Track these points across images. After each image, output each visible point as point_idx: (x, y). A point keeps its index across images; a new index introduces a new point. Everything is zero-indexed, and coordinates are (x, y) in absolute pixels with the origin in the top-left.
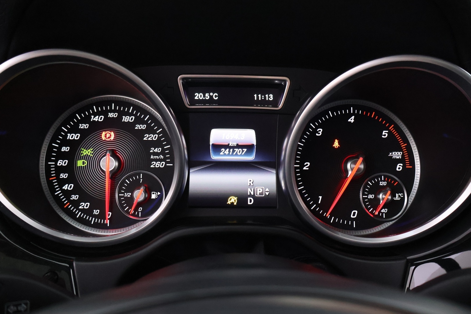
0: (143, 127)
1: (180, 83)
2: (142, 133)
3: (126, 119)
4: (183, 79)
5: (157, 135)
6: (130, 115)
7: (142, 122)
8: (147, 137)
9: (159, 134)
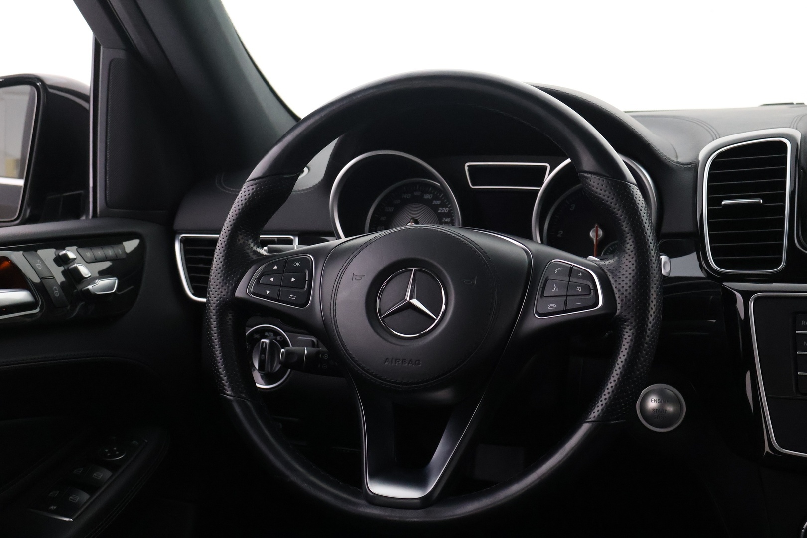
0: (439, 202)
1: (466, 168)
2: (437, 207)
3: (427, 196)
4: (469, 166)
5: (448, 209)
6: (430, 193)
7: (438, 199)
8: (441, 210)
9: (449, 208)
